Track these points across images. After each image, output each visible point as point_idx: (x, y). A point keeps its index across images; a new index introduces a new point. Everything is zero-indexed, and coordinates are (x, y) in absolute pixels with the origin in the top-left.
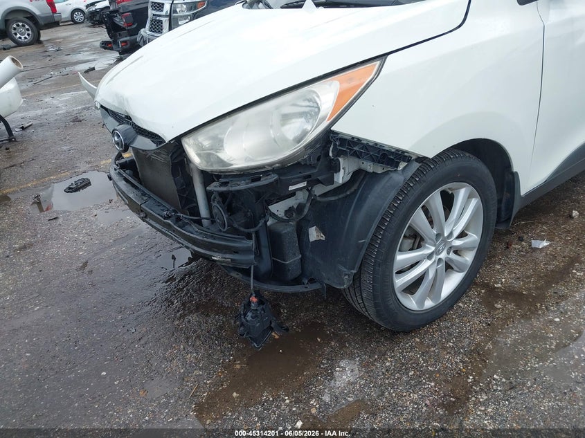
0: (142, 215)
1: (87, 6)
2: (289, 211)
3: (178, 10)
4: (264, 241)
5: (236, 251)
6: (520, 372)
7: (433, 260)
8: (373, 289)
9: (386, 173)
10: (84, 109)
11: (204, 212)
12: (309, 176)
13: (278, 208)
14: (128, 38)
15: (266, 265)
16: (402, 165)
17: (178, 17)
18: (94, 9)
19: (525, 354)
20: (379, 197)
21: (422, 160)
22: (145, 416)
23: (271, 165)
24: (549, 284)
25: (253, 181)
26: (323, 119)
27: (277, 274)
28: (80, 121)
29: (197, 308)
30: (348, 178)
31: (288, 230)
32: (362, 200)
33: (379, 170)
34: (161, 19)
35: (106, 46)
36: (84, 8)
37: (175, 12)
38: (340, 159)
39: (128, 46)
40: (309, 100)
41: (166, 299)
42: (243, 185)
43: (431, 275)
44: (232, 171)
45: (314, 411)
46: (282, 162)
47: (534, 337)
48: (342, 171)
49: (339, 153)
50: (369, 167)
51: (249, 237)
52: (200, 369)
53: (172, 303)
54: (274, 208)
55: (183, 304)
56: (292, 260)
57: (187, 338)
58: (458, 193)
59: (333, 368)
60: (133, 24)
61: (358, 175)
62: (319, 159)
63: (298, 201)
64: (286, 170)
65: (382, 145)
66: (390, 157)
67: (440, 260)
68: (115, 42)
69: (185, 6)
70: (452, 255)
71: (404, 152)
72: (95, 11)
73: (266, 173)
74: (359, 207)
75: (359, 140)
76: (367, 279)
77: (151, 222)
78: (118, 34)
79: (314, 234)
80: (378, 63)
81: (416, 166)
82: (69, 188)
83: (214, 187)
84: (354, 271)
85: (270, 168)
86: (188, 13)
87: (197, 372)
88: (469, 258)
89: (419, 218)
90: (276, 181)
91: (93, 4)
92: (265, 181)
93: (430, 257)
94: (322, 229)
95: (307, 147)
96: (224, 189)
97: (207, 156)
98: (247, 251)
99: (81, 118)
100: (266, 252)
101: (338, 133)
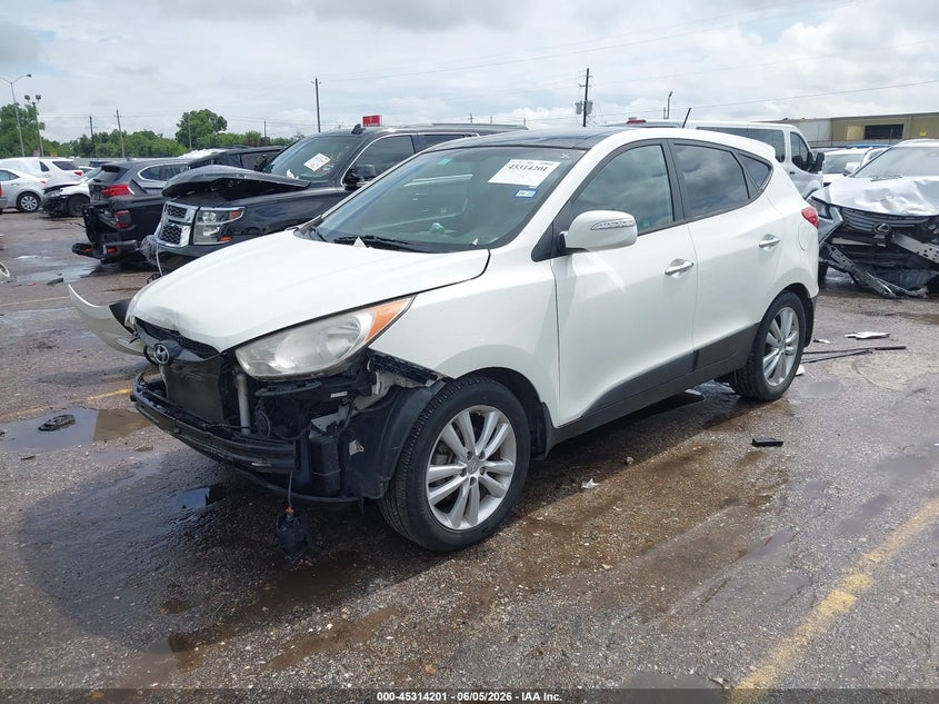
0: (176, 431)
1: (47, 191)
2: (331, 427)
3: (204, 218)
4: (305, 452)
5: (278, 455)
6: (543, 582)
7: (465, 477)
8: (407, 497)
9: (417, 389)
10: (54, 332)
11: (244, 421)
12: (349, 386)
13: (321, 422)
14: (119, 243)
15: (305, 477)
16: (429, 383)
17: (202, 227)
18: (57, 195)
19: (551, 570)
20: (411, 409)
21: (447, 380)
22: (167, 628)
23: (316, 373)
24: (588, 517)
25: (299, 387)
26: (362, 339)
27: (316, 486)
28: (50, 347)
29: (222, 542)
30: (384, 392)
31: (329, 441)
32: (397, 411)
33: (411, 386)
34: (179, 226)
35: (80, 249)
36: (40, 192)
37: (201, 219)
38: (377, 374)
39: (118, 253)
40: (352, 325)
41: (186, 534)
42: (289, 390)
43: (465, 492)
44: (279, 378)
45: (345, 616)
46: (325, 371)
47: (563, 557)
48: (378, 384)
49: (375, 368)
50: (403, 382)
51: (291, 443)
52: (227, 590)
53: (193, 538)
54: (316, 422)
55: (206, 539)
56: (331, 473)
57: (212, 567)
58: (488, 417)
59: (367, 584)
60: (130, 225)
61: (394, 388)
62: (358, 372)
63: (341, 418)
64: (330, 378)
65: (412, 364)
66: (420, 375)
67: (473, 479)
68: (98, 247)
69: (214, 215)
70: (486, 476)
71: (431, 371)
72: (60, 198)
73: (312, 381)
74: (393, 418)
75: (392, 358)
76: (401, 487)
77: (186, 437)
78: (103, 235)
79: (354, 448)
80: (409, 299)
81: (443, 384)
82: (46, 425)
83: (263, 392)
84: (389, 478)
85: (313, 376)
86: (218, 223)
87: (224, 593)
88: (505, 484)
89: (449, 433)
90: (319, 387)
91: (57, 188)
92: (309, 387)
93: (463, 473)
94: (362, 442)
95: (348, 360)
96: (272, 394)
97: (257, 365)
98: (287, 455)
99: (51, 344)
100: (305, 463)
101: (374, 351)
